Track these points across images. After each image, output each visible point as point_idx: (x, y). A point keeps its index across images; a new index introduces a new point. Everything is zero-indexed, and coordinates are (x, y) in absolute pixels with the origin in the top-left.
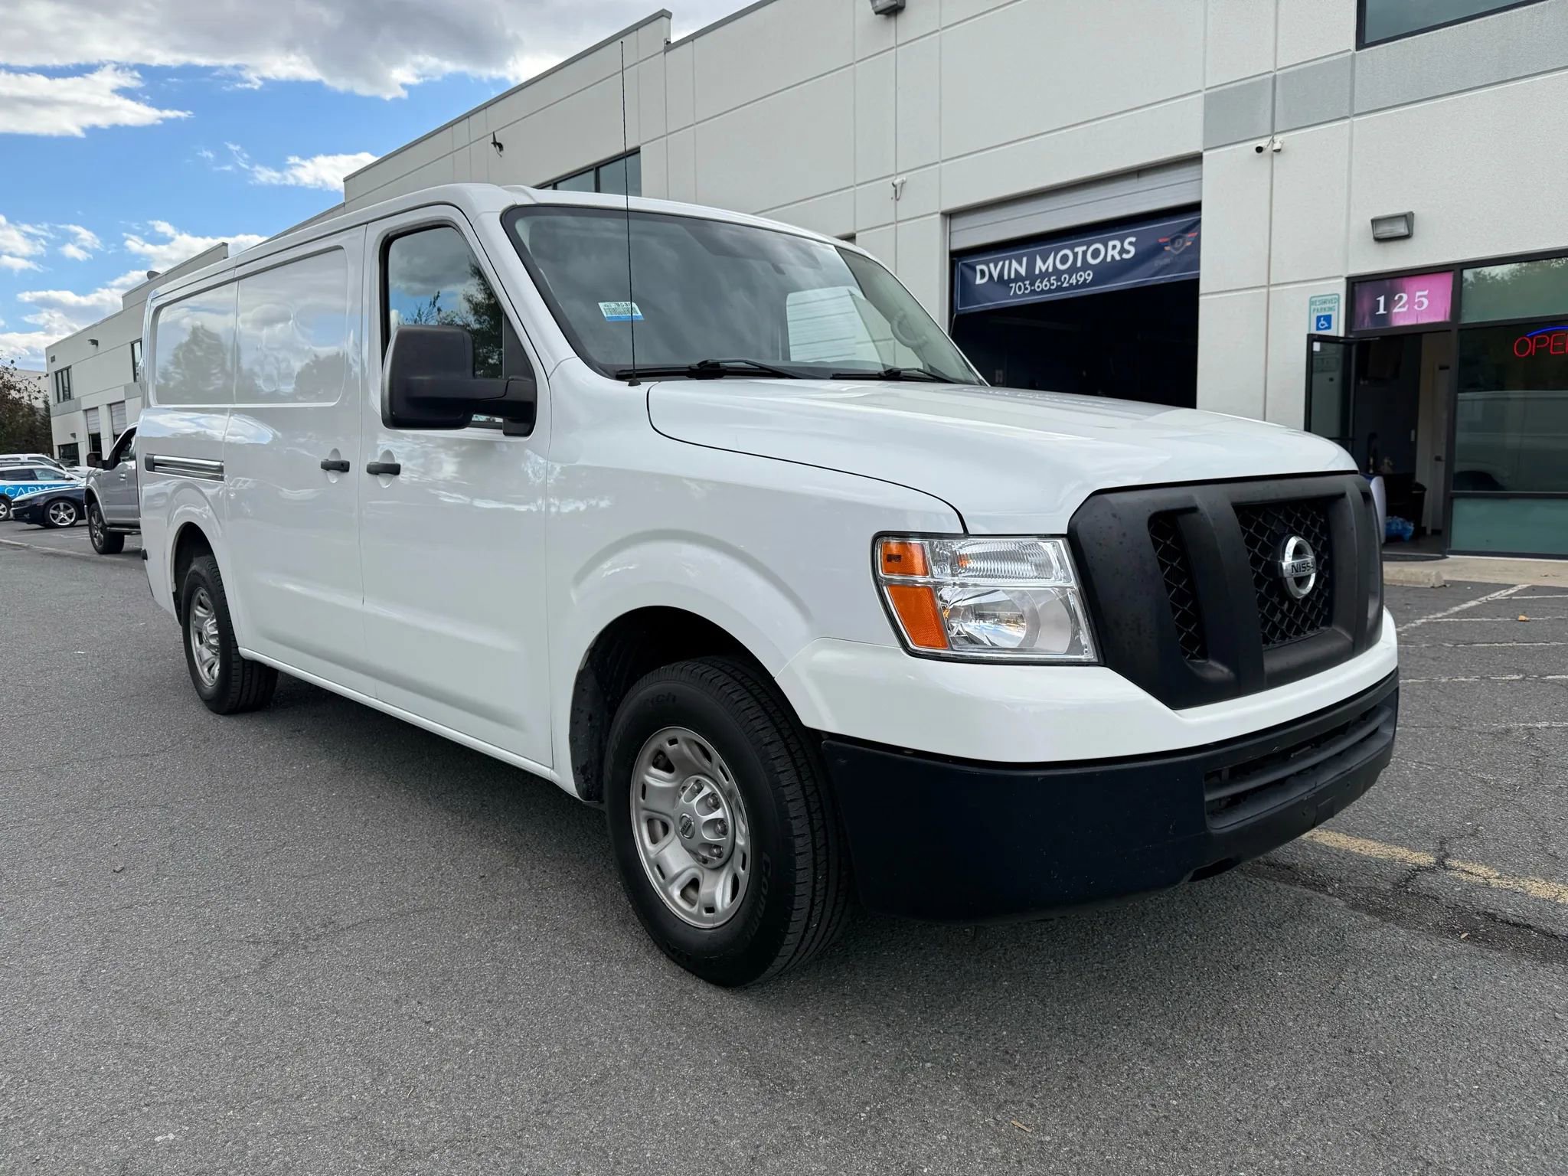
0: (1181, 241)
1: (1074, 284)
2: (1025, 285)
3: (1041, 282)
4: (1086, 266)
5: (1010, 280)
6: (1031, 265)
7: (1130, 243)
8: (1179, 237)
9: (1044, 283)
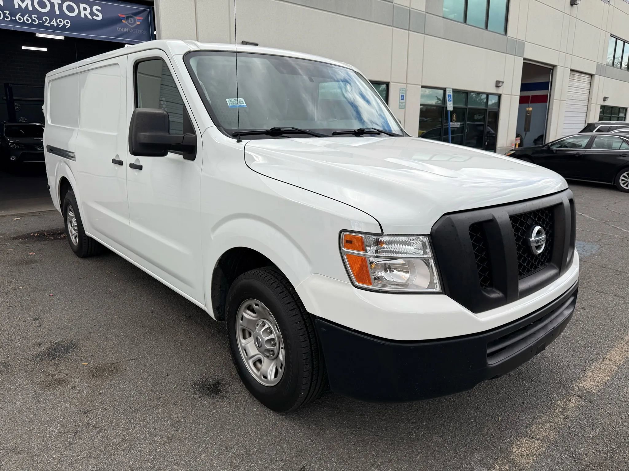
1: (55, 26)
2: (4, 14)
3: (22, 16)
4: (63, 15)
7: (97, 10)
8: (131, 17)
9: (25, 18)
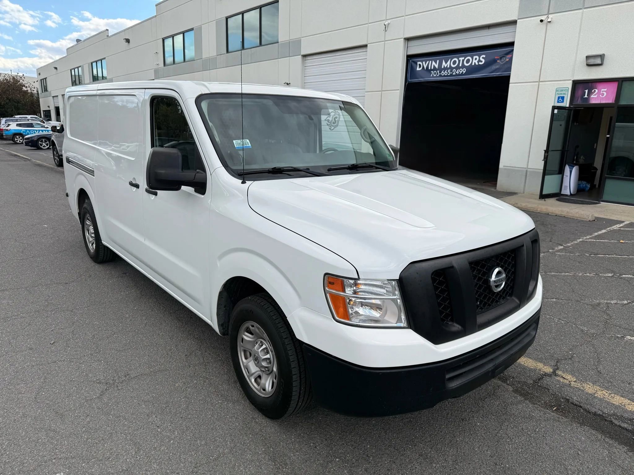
0: (504, 58)
1: (458, 74)
2: (437, 72)
3: (444, 72)
4: (463, 66)
5: (431, 70)
6: (440, 64)
7: (483, 58)
8: (503, 57)
9: (445, 72)
